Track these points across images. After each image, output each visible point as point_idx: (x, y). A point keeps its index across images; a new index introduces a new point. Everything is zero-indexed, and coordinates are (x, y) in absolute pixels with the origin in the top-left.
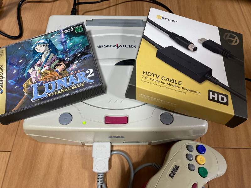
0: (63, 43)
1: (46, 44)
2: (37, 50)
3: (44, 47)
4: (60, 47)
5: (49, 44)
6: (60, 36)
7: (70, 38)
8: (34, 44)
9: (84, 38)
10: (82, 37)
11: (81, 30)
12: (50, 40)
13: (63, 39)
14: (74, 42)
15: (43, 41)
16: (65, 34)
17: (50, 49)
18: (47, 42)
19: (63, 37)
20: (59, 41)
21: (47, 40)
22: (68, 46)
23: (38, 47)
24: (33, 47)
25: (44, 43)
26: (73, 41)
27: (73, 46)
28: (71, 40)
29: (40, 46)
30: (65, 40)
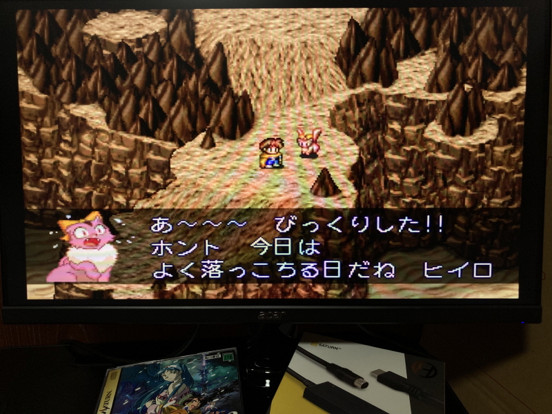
0: (203, 372)
1: (179, 370)
2: (164, 378)
3: (175, 375)
4: (197, 377)
5: (183, 372)
6: (201, 362)
7: (215, 366)
8: (162, 369)
9: (233, 369)
10: (230, 368)
11: (231, 358)
12: (185, 366)
13: (204, 367)
14: (219, 373)
15: (175, 366)
16: (207, 361)
17: (182, 378)
18: (180, 368)
19: (204, 364)
20: (198, 369)
21: (181, 366)
22: (208, 377)
23: (167, 373)
24: (160, 372)
25: (175, 369)
26: (217, 371)
27: (216, 378)
28: (214, 369)
29: (169, 372)
30: (206, 368)
